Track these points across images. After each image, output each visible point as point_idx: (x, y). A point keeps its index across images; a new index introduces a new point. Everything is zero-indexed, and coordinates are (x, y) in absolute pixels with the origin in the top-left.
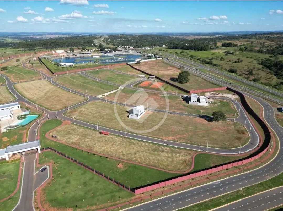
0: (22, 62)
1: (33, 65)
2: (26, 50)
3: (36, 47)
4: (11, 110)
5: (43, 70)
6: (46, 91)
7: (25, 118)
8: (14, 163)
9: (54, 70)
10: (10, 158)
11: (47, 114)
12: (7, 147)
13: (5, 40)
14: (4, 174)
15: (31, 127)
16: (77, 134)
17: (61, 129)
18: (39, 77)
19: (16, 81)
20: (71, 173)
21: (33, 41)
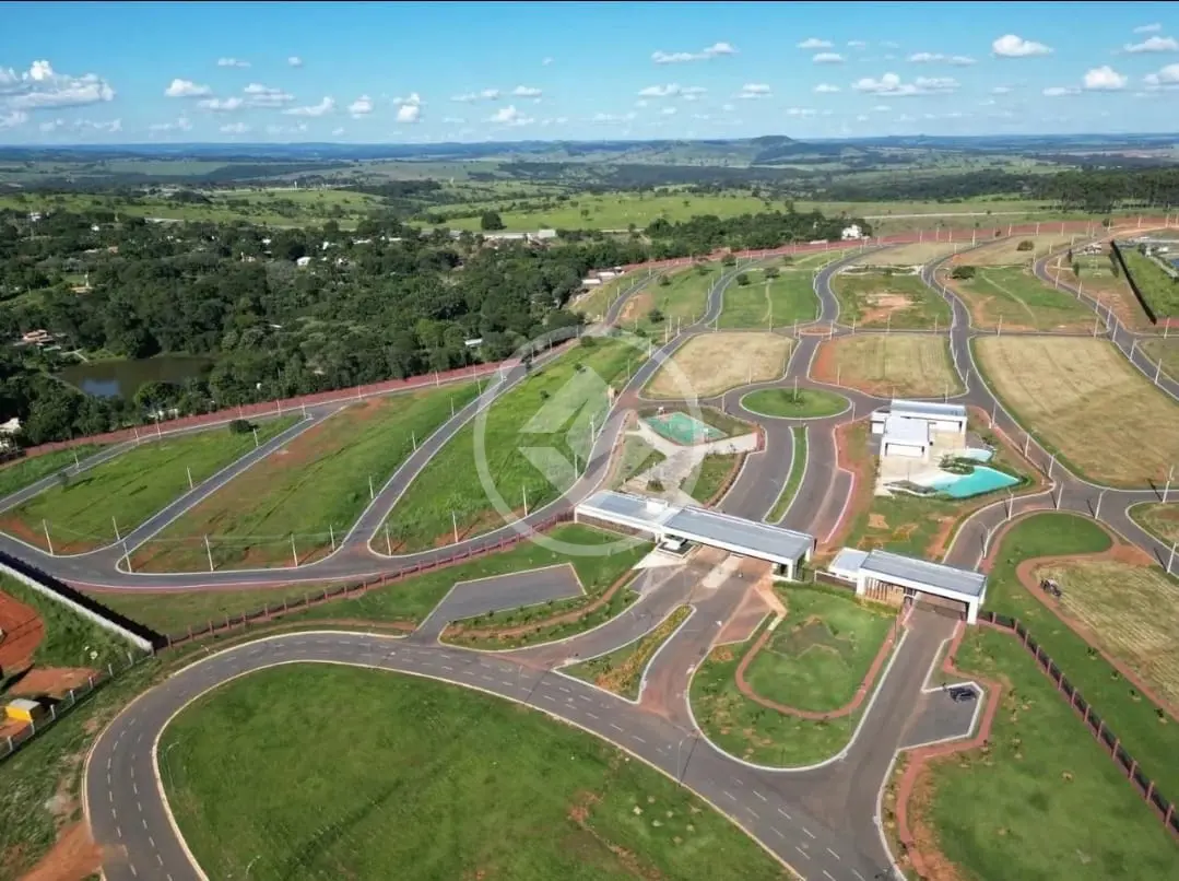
0: (1039, 256)
1: (1076, 272)
2: (1073, 208)
3: (1119, 198)
4: (931, 426)
5: (1115, 300)
6: (1092, 388)
7: (968, 471)
8: (873, 615)
9: (1164, 306)
10: (868, 591)
11: (1059, 487)
12: (874, 552)
13: (1007, 163)
14: (836, 633)
15: (978, 513)
16: (1163, 624)
17: (1094, 572)
18: (1086, 326)
19: (991, 324)
20: (1065, 775)
21: (1116, 172)
